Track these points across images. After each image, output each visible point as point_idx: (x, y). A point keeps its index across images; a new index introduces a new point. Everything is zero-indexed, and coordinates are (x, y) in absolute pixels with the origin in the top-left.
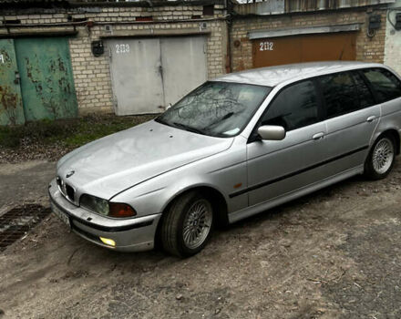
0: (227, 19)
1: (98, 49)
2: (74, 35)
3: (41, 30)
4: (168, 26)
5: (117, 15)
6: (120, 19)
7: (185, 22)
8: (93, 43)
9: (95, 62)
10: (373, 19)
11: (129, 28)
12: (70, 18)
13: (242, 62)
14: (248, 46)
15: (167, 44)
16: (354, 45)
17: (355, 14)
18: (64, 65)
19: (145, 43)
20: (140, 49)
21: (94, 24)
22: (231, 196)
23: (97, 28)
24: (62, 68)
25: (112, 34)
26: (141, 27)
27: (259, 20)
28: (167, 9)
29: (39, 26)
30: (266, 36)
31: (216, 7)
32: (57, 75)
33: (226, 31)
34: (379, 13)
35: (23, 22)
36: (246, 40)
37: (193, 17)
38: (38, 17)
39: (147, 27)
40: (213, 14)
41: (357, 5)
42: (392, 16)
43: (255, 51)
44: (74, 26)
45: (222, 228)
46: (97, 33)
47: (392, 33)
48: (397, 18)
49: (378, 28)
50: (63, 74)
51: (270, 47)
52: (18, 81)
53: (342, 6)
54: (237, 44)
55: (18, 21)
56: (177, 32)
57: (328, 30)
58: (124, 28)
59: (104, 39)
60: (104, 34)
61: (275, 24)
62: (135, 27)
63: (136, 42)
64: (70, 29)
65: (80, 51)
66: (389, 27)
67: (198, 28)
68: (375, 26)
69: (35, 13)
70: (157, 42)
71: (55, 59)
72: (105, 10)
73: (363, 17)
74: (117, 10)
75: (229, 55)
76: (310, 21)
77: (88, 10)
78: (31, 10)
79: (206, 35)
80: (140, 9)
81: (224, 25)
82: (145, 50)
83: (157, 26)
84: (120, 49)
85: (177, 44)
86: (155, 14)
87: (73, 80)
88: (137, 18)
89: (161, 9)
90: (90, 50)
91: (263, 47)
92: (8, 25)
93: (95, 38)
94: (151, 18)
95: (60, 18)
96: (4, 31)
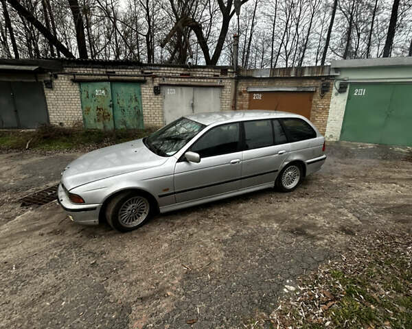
0: (235, 78)
1: (157, 91)
2: (144, 82)
3: (126, 78)
4: (199, 80)
5: (169, 72)
6: (171, 74)
7: (209, 78)
8: (155, 87)
9: (155, 98)
10: (324, 85)
11: (176, 80)
12: (142, 72)
13: (242, 105)
14: (246, 95)
15: (198, 91)
16: (311, 100)
17: (314, 81)
18: (137, 98)
19: (184, 89)
20: (182, 93)
21: (156, 76)
22: (160, 196)
23: (158, 79)
24: (136, 100)
25: (166, 83)
26: (183, 80)
27: (255, 80)
28: (199, 70)
29: (125, 75)
30: (257, 90)
31: (229, 70)
32: (134, 104)
33: (234, 86)
34: (329, 81)
35: (117, 73)
36: (245, 92)
37: (215, 76)
38: (124, 70)
39: (186, 80)
40: (227, 75)
41: (315, 75)
42: (337, 84)
43: (250, 99)
44: (145, 76)
45: (155, 215)
46: (157, 82)
47: (336, 94)
48: (340, 85)
49: (327, 91)
50: (136, 104)
51: (259, 97)
52: (112, 106)
53: (305, 75)
54: (241, 94)
55: (114, 72)
56: (204, 84)
57: (295, 89)
58: (173, 79)
59: (161, 85)
60: (161, 82)
61: (264, 83)
62: (180, 80)
63: (179, 89)
64: (143, 78)
65: (147, 91)
66: (334, 91)
67: (218, 82)
68: (325, 89)
69: (123, 68)
70: (192, 89)
71: (133, 95)
72: (162, 68)
73: (319, 83)
74: (169, 69)
75: (235, 100)
76: (285, 83)
77: (153, 68)
78: (121, 66)
79: (222, 87)
80: (183, 69)
81: (233, 81)
82: (184, 94)
83: (192, 80)
84: (170, 92)
85: (203, 91)
86: (191, 73)
87: (142, 108)
88: (181, 74)
89: (195, 70)
90: (153, 91)
91: (255, 97)
92: (108, 74)
93: (156, 84)
94: (189, 75)
95: (137, 72)
96: (106, 77)
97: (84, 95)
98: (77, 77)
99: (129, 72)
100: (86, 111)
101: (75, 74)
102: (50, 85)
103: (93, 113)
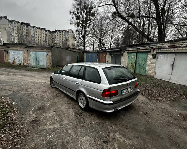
1: (154, 56)
2: (149, 52)
4: (181, 49)
5: (162, 45)
6: (163, 47)
8: (153, 54)
9: (153, 60)
11: (166, 50)
12: (149, 47)
19: (169, 55)
20: (167, 57)
23: (156, 50)
24: (145, 61)
25: (160, 52)
26: (170, 49)
28: (181, 42)
29: (143, 50)
32: (143, 63)
35: (140, 49)
38: (143, 47)
39: (172, 49)
44: (150, 49)
50: (144, 63)
52: (135, 63)
55: (139, 49)
58: (164, 50)
60: (158, 52)
62: (168, 49)
64: (149, 50)
65: (150, 56)
69: (142, 46)
71: (144, 58)
72: (158, 44)
74: (162, 44)
77: (153, 45)
78: (141, 46)
80: (170, 43)
83: (176, 49)
84: (160, 57)
86: (175, 44)
87: (146, 64)
88: (169, 46)
89: (178, 42)
90: (152, 56)
92: (138, 49)
93: (155, 53)
94: (174, 46)
95: (147, 47)
96: (136, 51)
97: (129, 58)
98: (129, 51)
99: (144, 48)
100: (129, 64)
101: (128, 50)
102: (122, 55)
103: (130, 65)
